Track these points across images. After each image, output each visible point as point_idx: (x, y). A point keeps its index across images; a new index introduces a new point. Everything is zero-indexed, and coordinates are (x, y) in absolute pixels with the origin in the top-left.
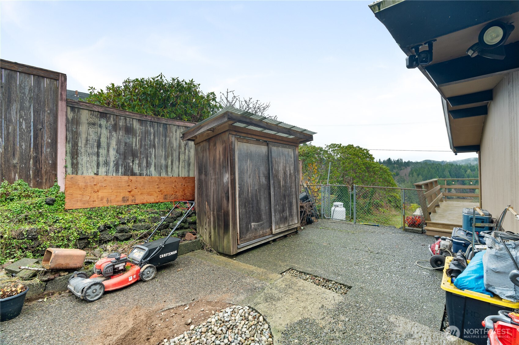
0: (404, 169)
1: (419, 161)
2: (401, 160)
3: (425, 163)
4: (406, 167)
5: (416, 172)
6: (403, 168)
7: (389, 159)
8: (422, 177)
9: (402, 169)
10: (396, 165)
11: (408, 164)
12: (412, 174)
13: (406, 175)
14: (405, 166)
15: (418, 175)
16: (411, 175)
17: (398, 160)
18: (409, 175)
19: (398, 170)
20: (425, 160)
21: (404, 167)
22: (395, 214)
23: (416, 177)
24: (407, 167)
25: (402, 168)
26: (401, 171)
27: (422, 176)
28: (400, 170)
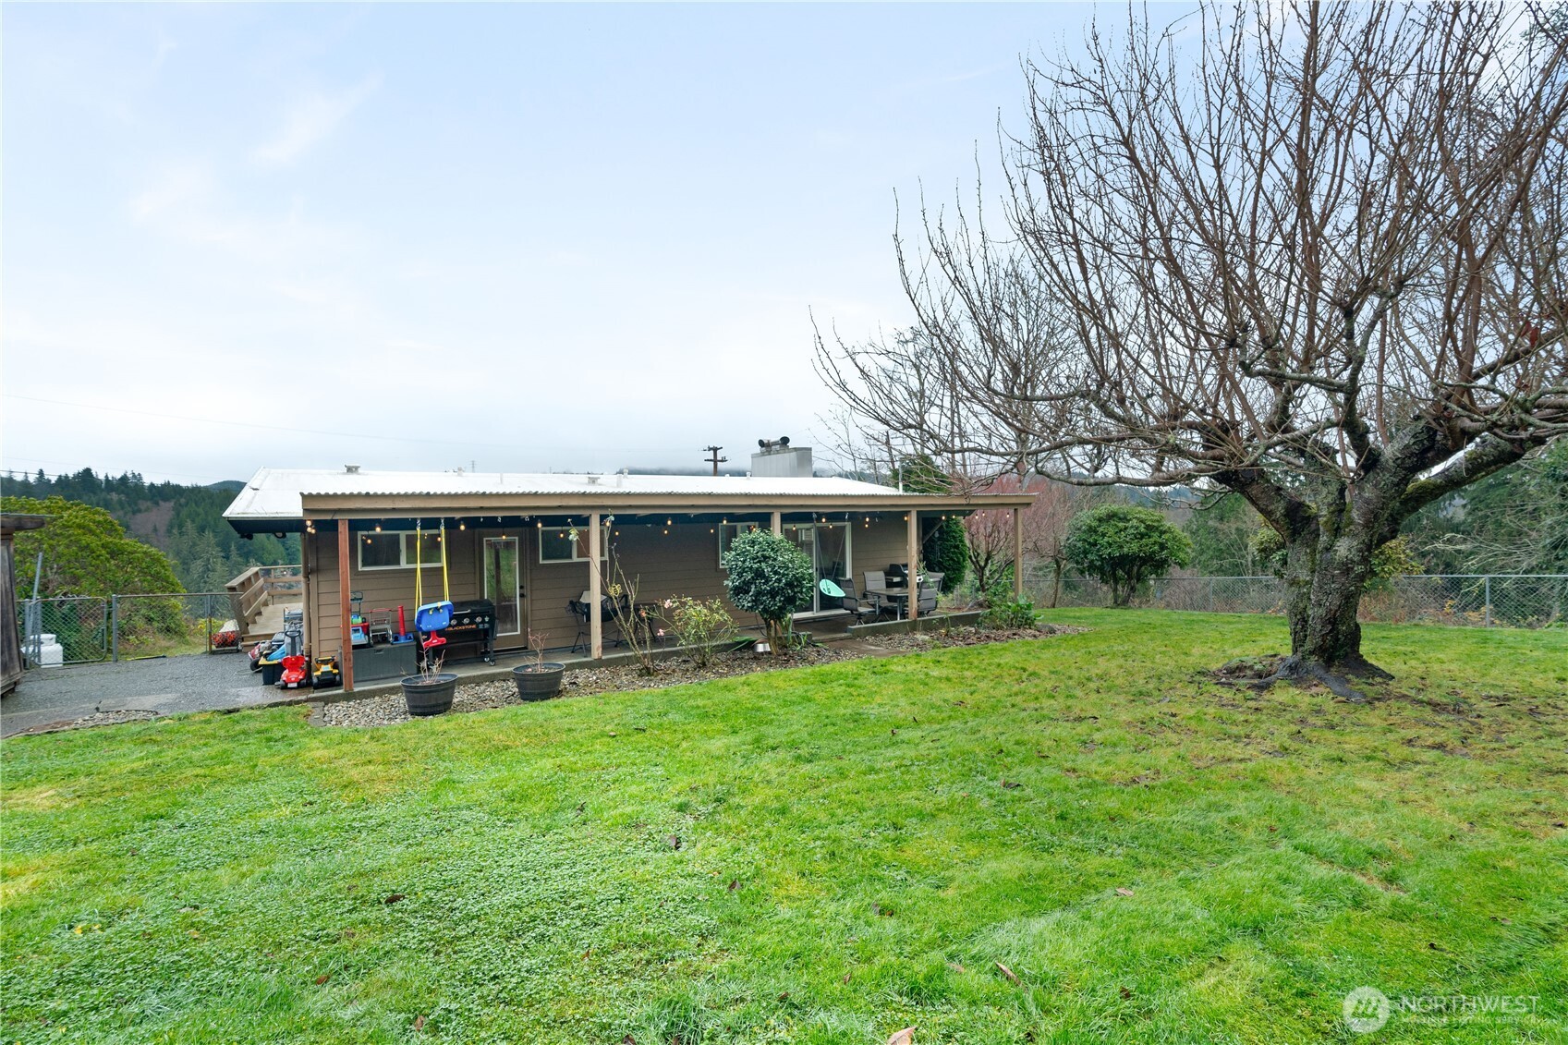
0: (147, 509)
1: (203, 483)
2: (138, 477)
3: (225, 490)
4: (157, 504)
5: (193, 521)
6: (143, 505)
7: (88, 471)
8: (215, 537)
9: (139, 511)
10: (114, 496)
11: (167, 493)
12: (180, 526)
13: (155, 530)
14: (151, 499)
15: (202, 530)
16: (175, 531)
17: (124, 478)
18: (169, 531)
19: (126, 514)
20: (224, 482)
21: (149, 503)
22: (168, 644)
23: (195, 535)
24: (161, 502)
25: (143, 508)
26: (139, 516)
27: (213, 531)
28: (134, 513)
